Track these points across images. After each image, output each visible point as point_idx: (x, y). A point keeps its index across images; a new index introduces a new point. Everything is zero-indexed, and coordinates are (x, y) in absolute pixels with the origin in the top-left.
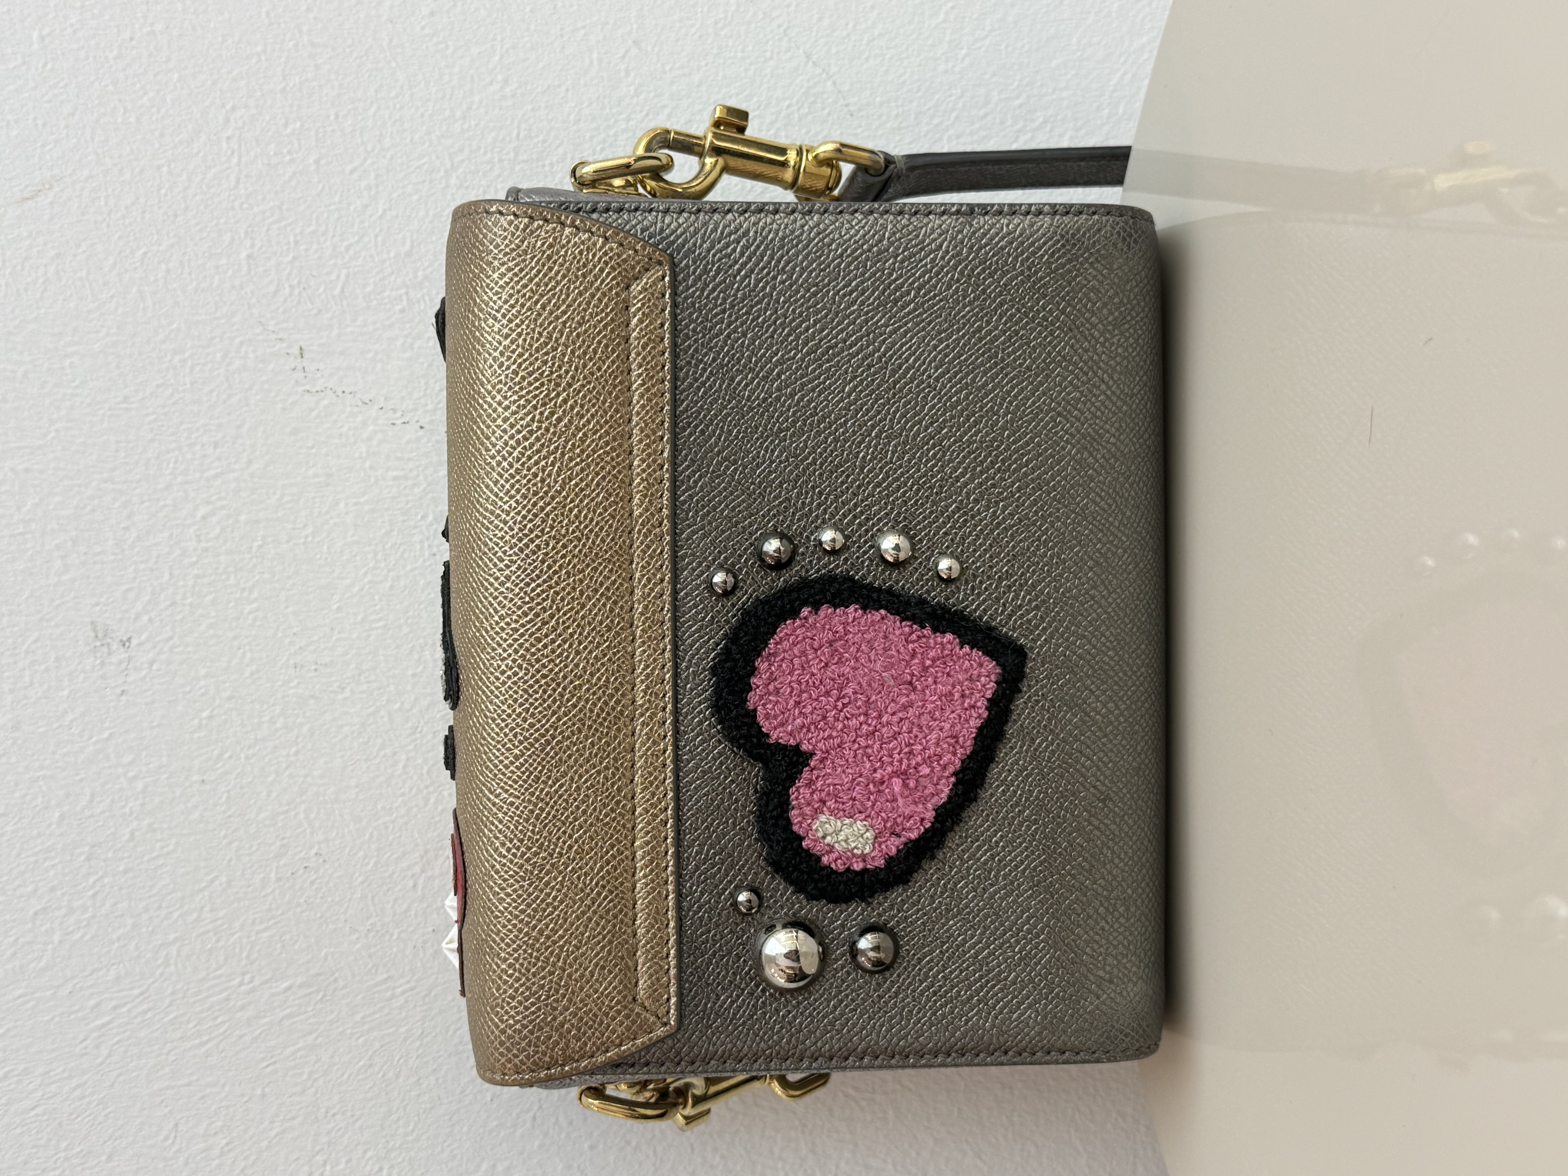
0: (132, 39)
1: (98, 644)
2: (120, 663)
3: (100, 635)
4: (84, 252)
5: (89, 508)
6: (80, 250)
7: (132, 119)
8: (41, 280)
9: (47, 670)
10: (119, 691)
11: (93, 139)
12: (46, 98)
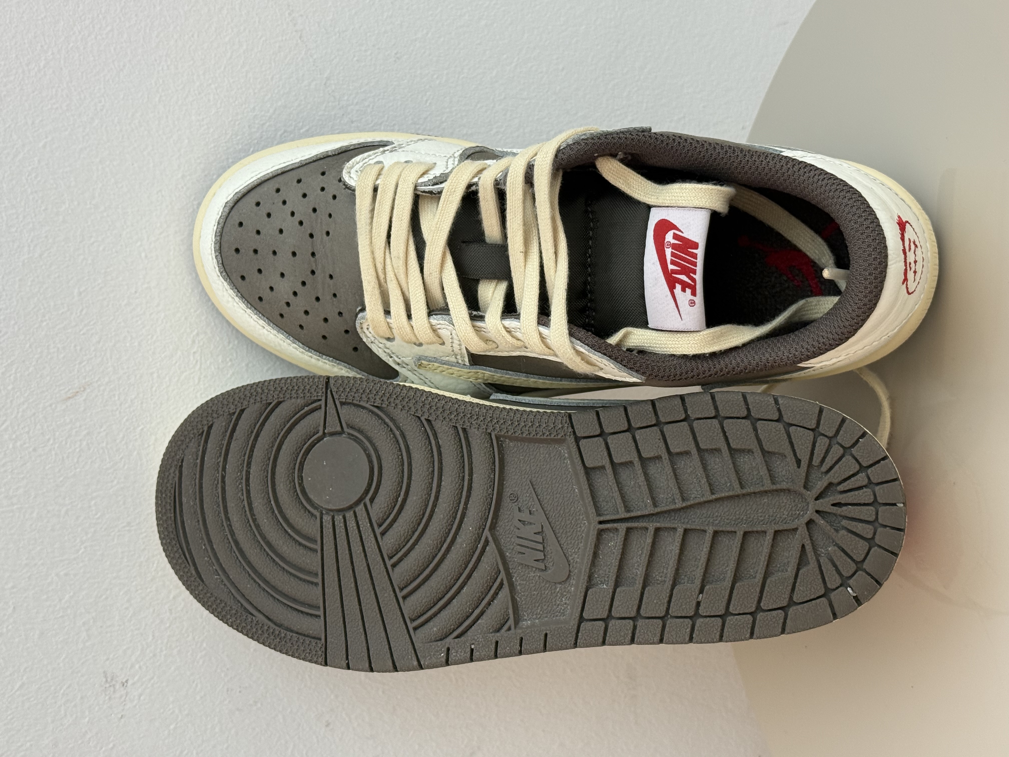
0: (136, 292)
1: (108, 685)
2: (121, 697)
3: (109, 680)
4: (104, 430)
5: (104, 597)
6: (102, 430)
7: (136, 344)
8: (78, 450)
9: (75, 706)
10: (120, 716)
11: (111, 358)
12: (82, 333)
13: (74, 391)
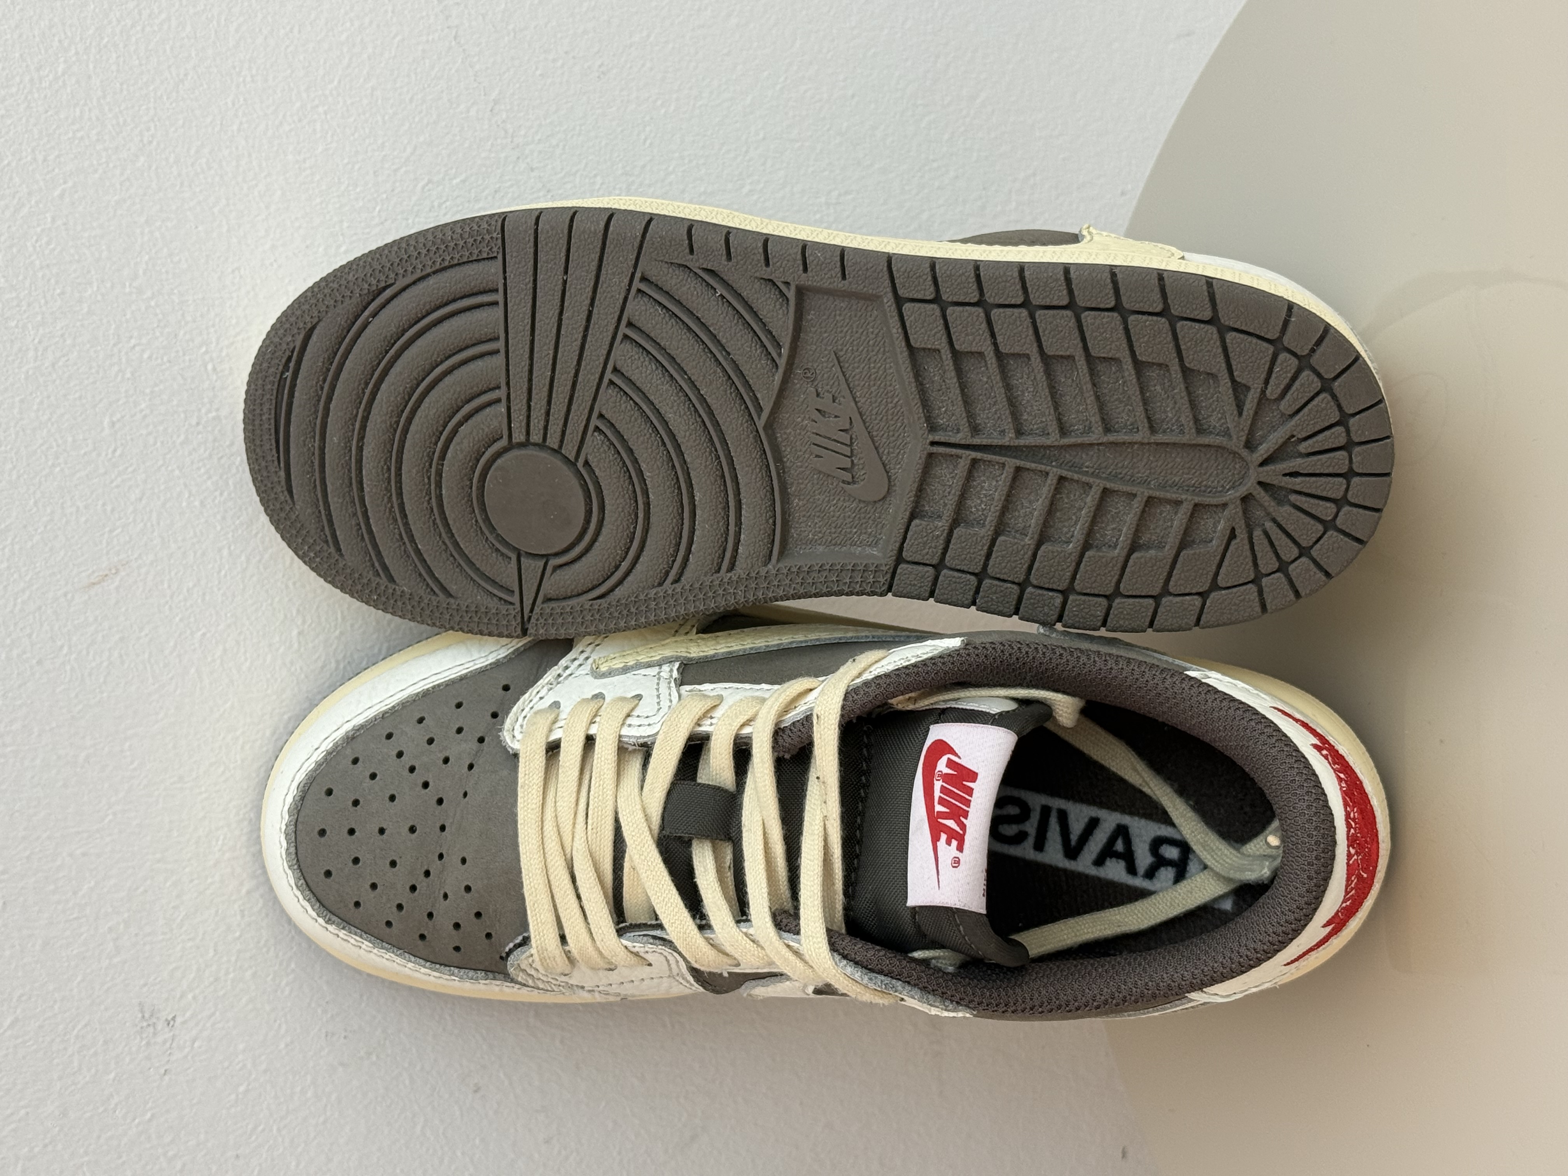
13: (101, 573)
